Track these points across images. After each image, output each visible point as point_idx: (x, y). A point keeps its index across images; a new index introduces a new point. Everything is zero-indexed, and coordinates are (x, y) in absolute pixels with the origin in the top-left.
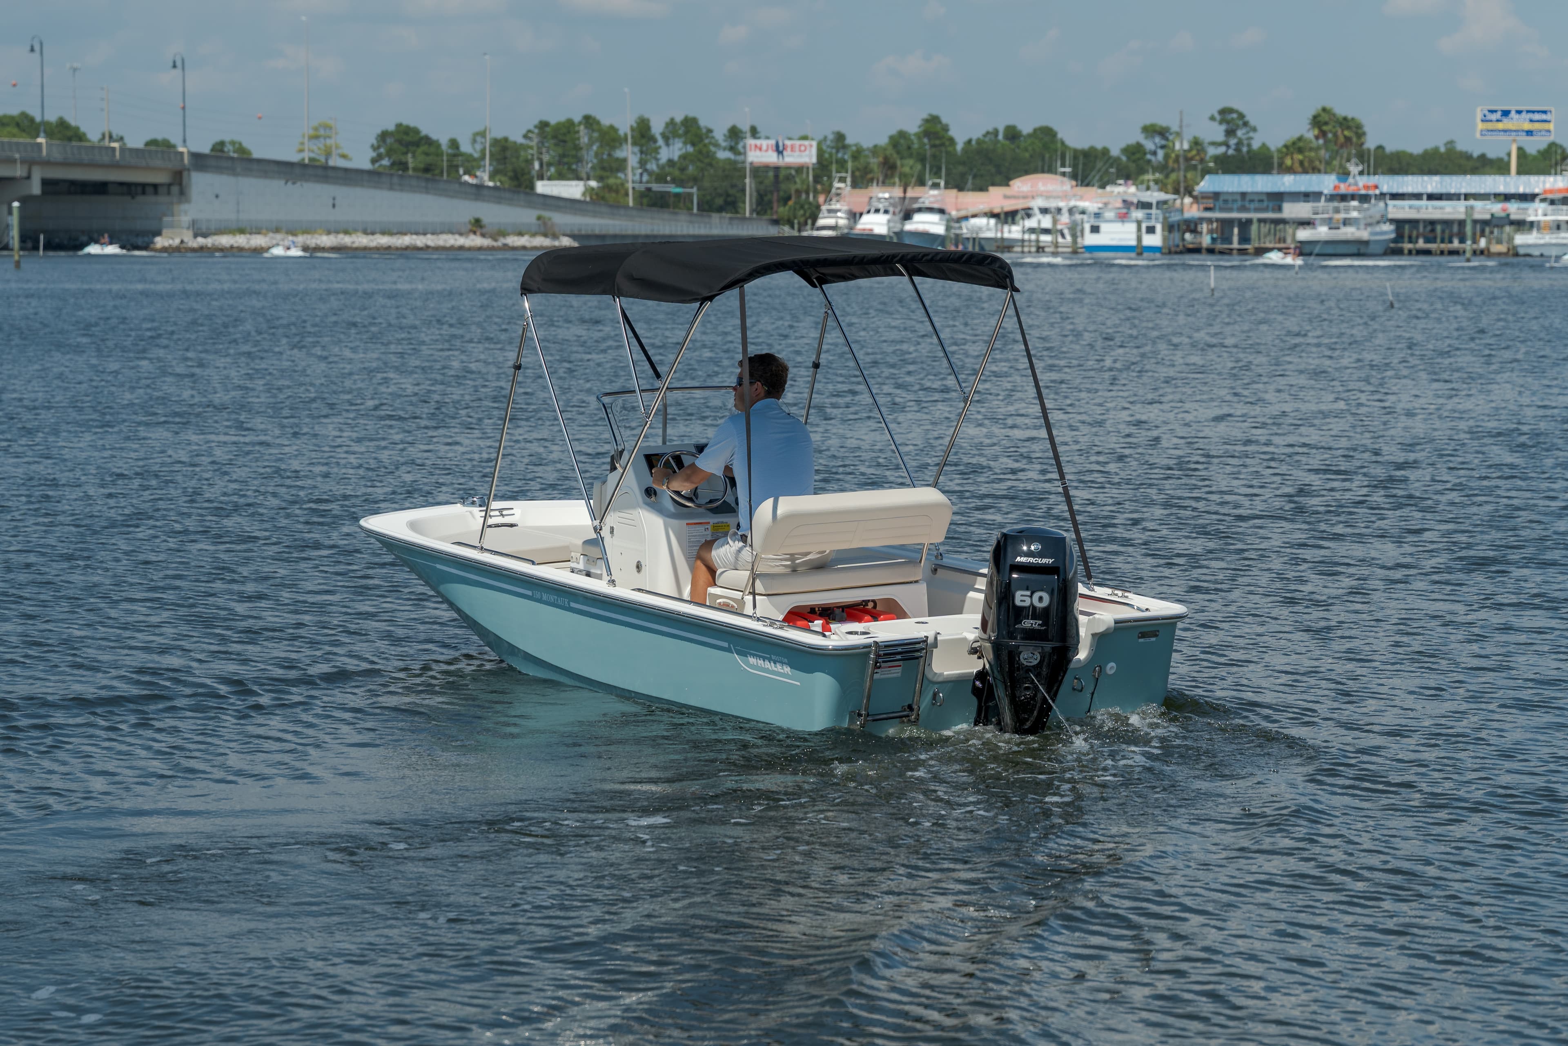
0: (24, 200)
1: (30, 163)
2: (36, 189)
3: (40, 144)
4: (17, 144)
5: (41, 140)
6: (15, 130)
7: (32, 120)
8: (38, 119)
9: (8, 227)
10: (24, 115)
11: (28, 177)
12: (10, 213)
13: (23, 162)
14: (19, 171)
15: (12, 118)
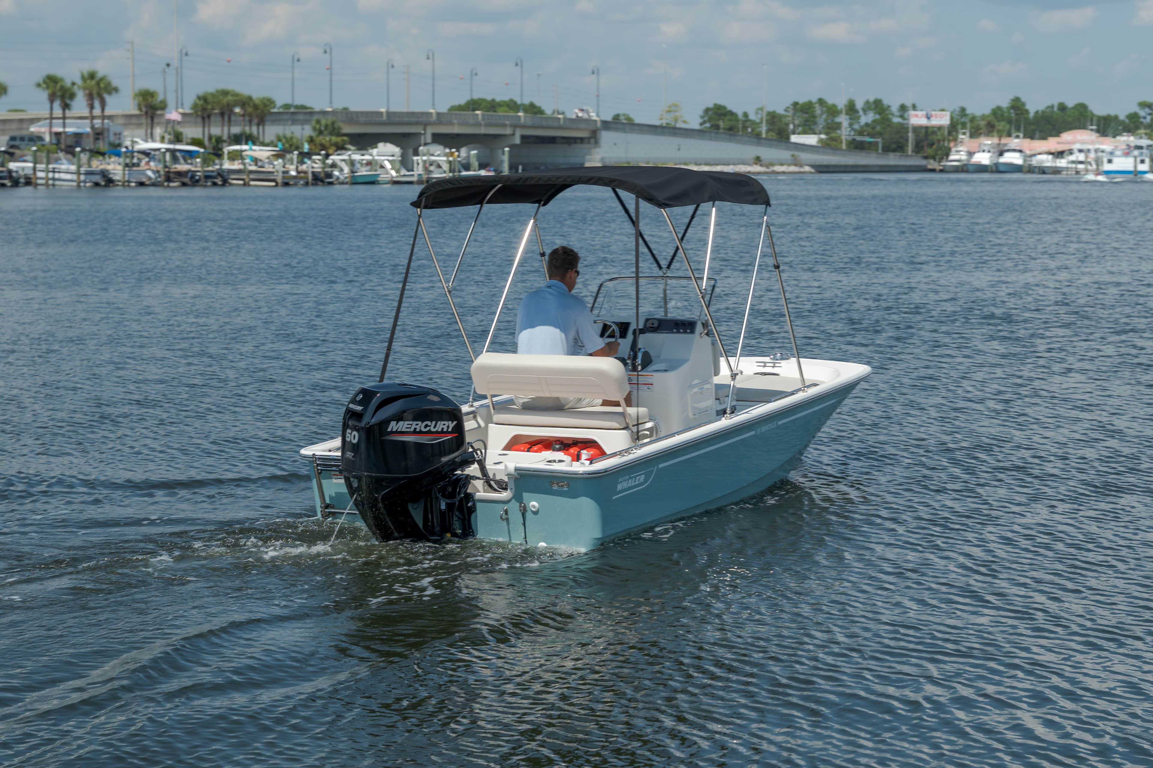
0: (512, 147)
1: (515, 126)
2: (517, 141)
3: (519, 116)
4: (508, 116)
5: (521, 114)
6: (506, 109)
7: (515, 103)
8: (519, 102)
9: (502, 162)
10: (512, 101)
11: (513, 135)
12: (503, 154)
13: (511, 126)
14: (508, 131)
15: (505, 102)
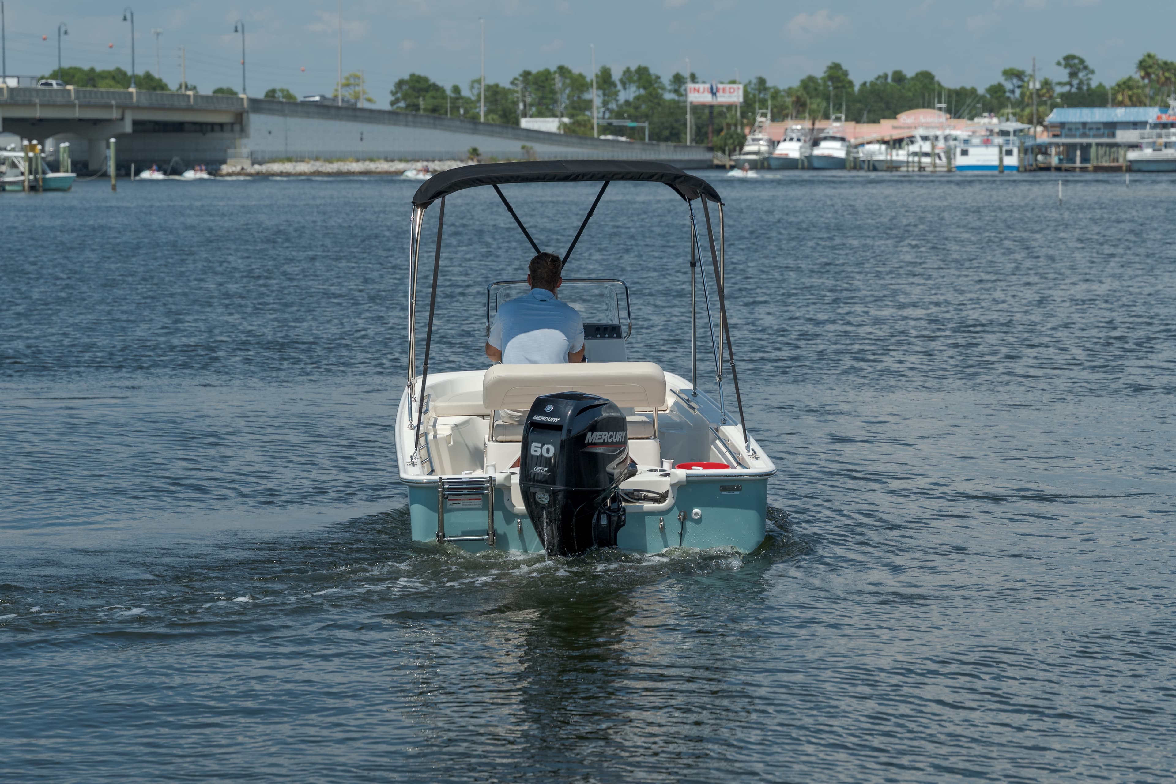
0: (118, 137)
1: (123, 108)
2: (128, 128)
3: (131, 93)
4: (113, 93)
5: (132, 89)
6: (112, 82)
7: (125, 74)
8: (130, 73)
9: (106, 158)
10: (119, 70)
11: (122, 119)
12: (108, 147)
13: (118, 107)
14: (115, 114)
15: (109, 72)
